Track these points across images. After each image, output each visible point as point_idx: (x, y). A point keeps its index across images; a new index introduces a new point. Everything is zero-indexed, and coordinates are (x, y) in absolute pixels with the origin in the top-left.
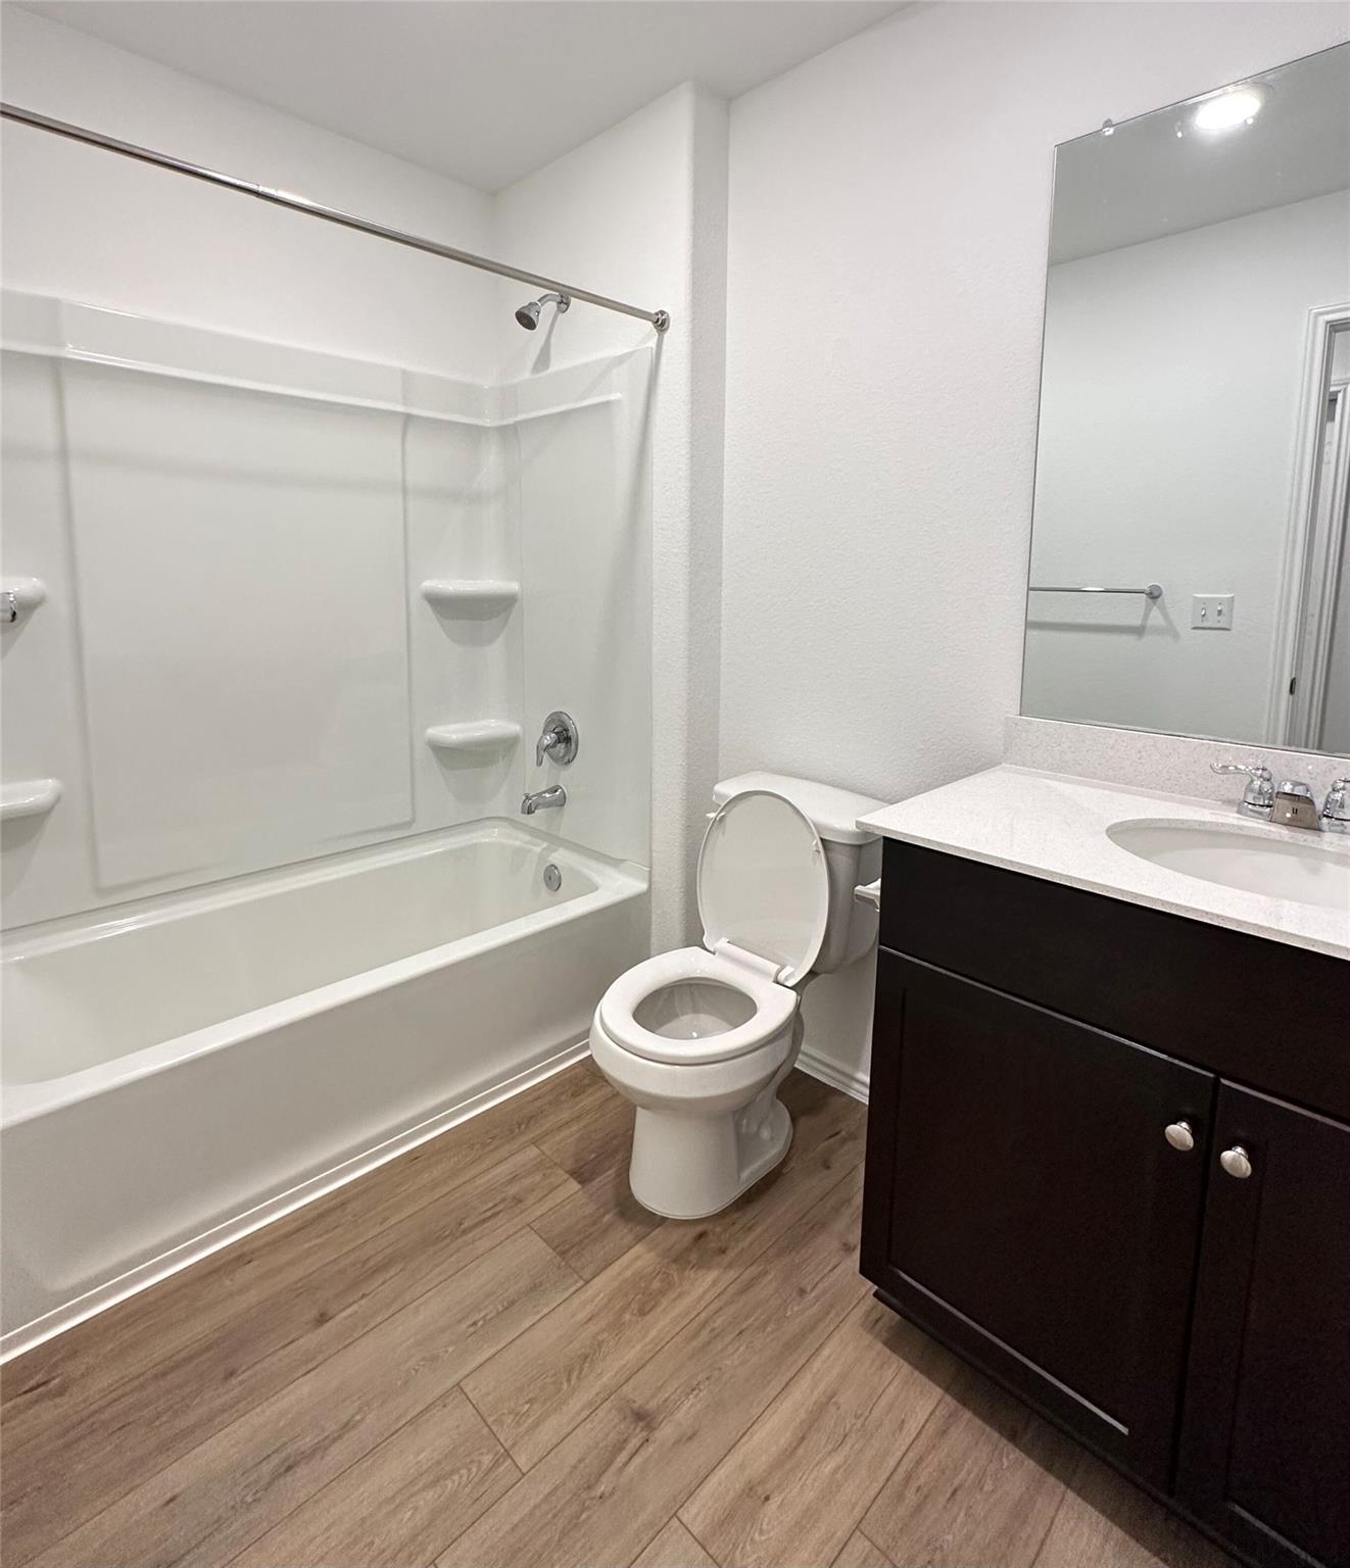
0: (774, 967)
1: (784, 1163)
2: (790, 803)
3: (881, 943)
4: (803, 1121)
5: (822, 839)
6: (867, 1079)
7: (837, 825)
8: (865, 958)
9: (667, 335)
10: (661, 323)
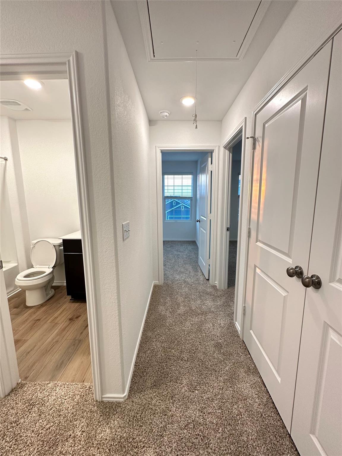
0: (48, 266)
1: (54, 294)
2: (47, 241)
3: (64, 253)
4: (56, 290)
5: (54, 246)
6: (65, 282)
7: (56, 243)
8: (62, 264)
9: (7, 162)
10: (6, 159)
